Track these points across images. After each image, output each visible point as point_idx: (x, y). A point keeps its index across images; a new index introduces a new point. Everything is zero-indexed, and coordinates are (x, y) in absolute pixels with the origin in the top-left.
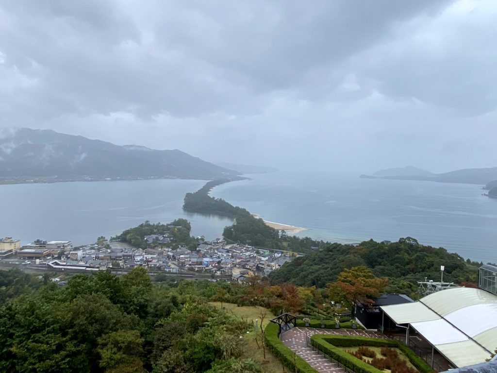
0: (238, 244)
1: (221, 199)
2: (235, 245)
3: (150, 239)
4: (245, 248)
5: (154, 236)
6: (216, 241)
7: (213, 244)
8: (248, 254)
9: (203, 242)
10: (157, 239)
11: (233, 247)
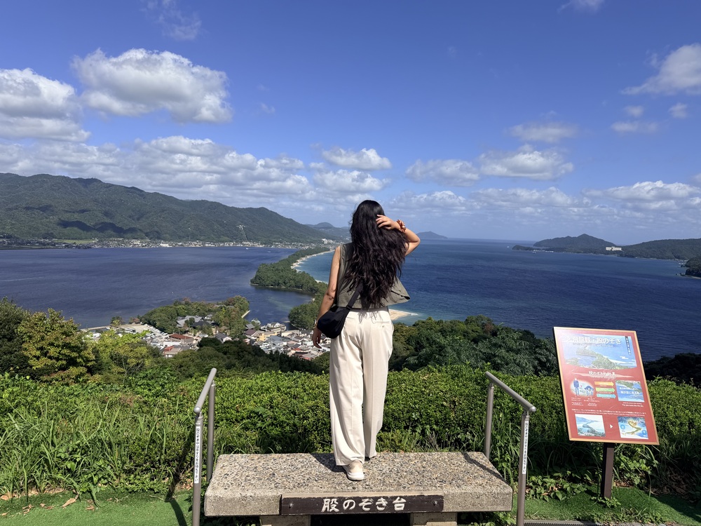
0: (300, 331)
2: (296, 332)
9: (253, 327)
10: (192, 320)
11: (293, 334)
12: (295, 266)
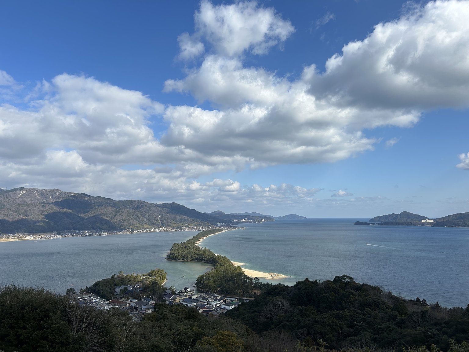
0: (206, 293)
1: (206, 248)
2: (203, 294)
3: (118, 290)
4: (213, 297)
5: (122, 287)
6: (183, 291)
7: (180, 294)
8: (213, 303)
9: (170, 292)
10: (126, 289)
11: (201, 296)
12: (198, 244)
